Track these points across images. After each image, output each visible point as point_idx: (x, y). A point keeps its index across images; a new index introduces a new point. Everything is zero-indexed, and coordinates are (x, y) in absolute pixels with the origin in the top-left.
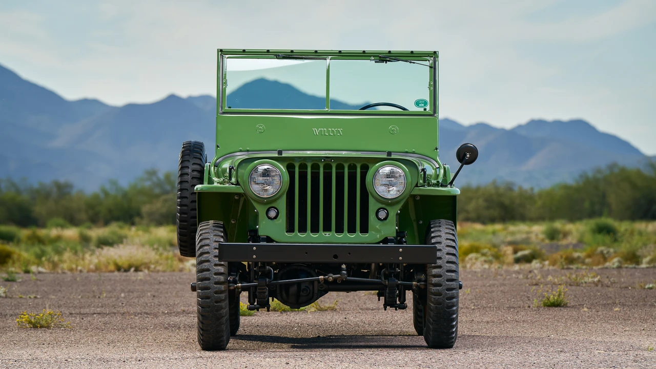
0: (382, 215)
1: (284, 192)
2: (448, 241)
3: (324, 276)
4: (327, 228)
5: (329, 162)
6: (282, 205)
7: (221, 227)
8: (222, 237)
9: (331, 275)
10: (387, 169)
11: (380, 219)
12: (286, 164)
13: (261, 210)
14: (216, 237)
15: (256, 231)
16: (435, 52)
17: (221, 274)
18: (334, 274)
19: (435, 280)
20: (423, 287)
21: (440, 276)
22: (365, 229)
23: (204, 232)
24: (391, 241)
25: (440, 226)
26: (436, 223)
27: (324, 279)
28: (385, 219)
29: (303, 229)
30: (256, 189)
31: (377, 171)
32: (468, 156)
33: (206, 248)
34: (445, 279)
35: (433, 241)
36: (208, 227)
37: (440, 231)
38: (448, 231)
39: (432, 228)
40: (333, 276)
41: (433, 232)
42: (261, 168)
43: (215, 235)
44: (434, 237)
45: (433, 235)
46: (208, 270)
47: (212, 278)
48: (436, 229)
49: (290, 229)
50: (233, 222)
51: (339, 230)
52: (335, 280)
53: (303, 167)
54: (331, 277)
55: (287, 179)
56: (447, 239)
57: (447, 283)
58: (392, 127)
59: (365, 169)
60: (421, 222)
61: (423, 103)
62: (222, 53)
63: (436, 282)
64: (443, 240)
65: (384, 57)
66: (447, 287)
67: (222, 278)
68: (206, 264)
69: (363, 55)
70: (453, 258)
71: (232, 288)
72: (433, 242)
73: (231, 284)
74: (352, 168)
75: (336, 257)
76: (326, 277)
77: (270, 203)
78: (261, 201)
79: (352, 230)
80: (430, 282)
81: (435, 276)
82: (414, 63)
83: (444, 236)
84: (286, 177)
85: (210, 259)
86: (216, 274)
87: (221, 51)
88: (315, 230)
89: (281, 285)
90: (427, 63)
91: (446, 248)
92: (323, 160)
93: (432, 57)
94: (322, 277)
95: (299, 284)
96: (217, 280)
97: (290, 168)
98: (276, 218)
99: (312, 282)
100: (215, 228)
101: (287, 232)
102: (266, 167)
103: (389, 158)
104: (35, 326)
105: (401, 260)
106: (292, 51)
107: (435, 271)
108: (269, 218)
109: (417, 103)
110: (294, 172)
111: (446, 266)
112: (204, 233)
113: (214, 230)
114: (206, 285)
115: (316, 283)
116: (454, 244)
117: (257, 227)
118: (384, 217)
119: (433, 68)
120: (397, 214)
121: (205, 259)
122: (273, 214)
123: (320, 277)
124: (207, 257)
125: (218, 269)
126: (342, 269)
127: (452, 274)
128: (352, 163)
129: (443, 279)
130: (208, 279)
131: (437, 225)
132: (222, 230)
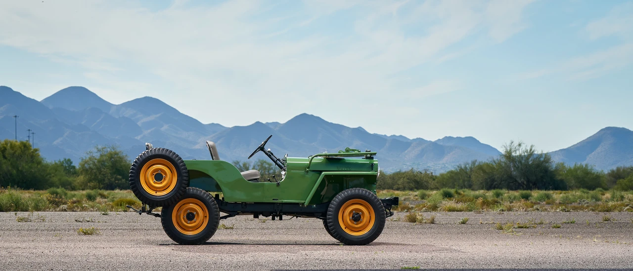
104: (86, 233)
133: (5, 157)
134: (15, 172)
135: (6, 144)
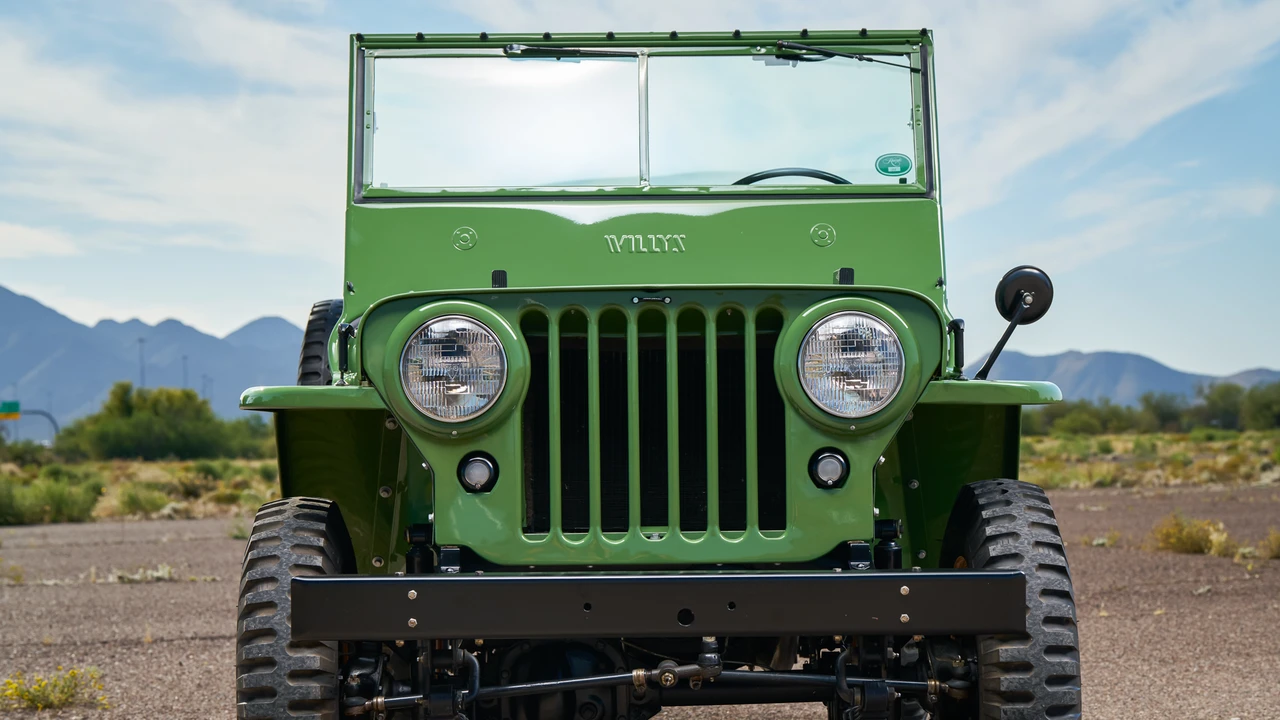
0: (829, 469)
1: (514, 404)
2: (1041, 550)
3: (648, 669)
4: (655, 515)
5: (657, 307)
6: (509, 445)
7: (318, 519)
8: (321, 550)
9: (669, 664)
10: (841, 324)
11: (821, 484)
12: (517, 314)
13: (440, 461)
14: (299, 551)
15: (428, 528)
16: (924, 32)
17: (312, 674)
18: (680, 664)
19: (1008, 680)
20: (958, 695)
21: (1025, 667)
22: (774, 517)
23: (263, 534)
24: (860, 553)
25: (1008, 503)
26: (991, 492)
27: (650, 681)
28: (840, 483)
29: (575, 521)
30: (421, 394)
31: (809, 332)
32: (1029, 299)
33: (266, 588)
34: (1044, 675)
35: (994, 550)
36: (279, 518)
37: (1012, 518)
38: (1036, 517)
39: (983, 507)
40: (678, 669)
41: (988, 522)
42: (439, 328)
43: (297, 546)
44: (994, 538)
45: (989, 531)
46: (269, 662)
47: (280, 690)
48: (999, 510)
49: (537, 522)
50: (384, 495)
51: (693, 520)
52: (682, 681)
53: (573, 322)
54: (670, 672)
55: (521, 364)
56: (1038, 544)
57: (1050, 689)
58: (820, 228)
59: (771, 325)
60: (916, 484)
61: (897, 164)
62: (364, 45)
63: (1012, 687)
64: (1023, 545)
65: (791, 48)
66: (1049, 703)
67: (314, 688)
68: (264, 642)
69: (738, 43)
70: (1060, 607)
71: (356, 711)
72: (993, 554)
73: (354, 700)
74: (730, 322)
75: (686, 616)
76: (655, 672)
77: (470, 439)
78: (441, 434)
79: (733, 520)
80: (992, 686)
81: (1008, 667)
82: (871, 60)
83: (1028, 534)
84: (521, 358)
85: (277, 627)
86: (295, 675)
87: (360, 37)
88: (615, 521)
89: (515, 699)
90: (904, 60)
91: (1040, 574)
92: (636, 300)
93: (917, 44)
94: (641, 673)
95: (569, 694)
96: (297, 697)
97: (533, 327)
98: (488, 486)
99: (612, 687)
100: (301, 522)
101: (525, 531)
102: (455, 325)
103: (846, 289)
105: (906, 623)
106: (547, 36)
107: (1008, 651)
108: (469, 489)
109: (883, 167)
110: (545, 341)
111: (1044, 632)
112: (264, 540)
113: (295, 530)
114: (261, 711)
115: (622, 691)
116: (1060, 561)
117: (431, 517)
118: (836, 477)
119: (922, 73)
120: (877, 468)
121: (260, 626)
122: (478, 474)
123: (634, 673)
124: (268, 619)
125: (302, 660)
126: (705, 648)
127: (1065, 659)
128: (730, 306)
129: (1036, 676)
130: (269, 693)
131: (998, 497)
132: (322, 527)
133: (156, 413)
134: (172, 435)
135: (161, 393)
